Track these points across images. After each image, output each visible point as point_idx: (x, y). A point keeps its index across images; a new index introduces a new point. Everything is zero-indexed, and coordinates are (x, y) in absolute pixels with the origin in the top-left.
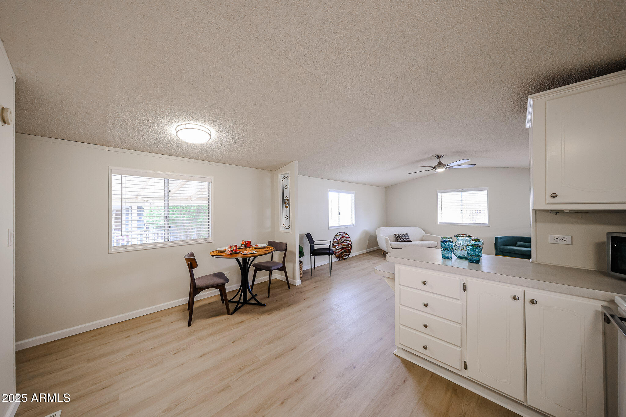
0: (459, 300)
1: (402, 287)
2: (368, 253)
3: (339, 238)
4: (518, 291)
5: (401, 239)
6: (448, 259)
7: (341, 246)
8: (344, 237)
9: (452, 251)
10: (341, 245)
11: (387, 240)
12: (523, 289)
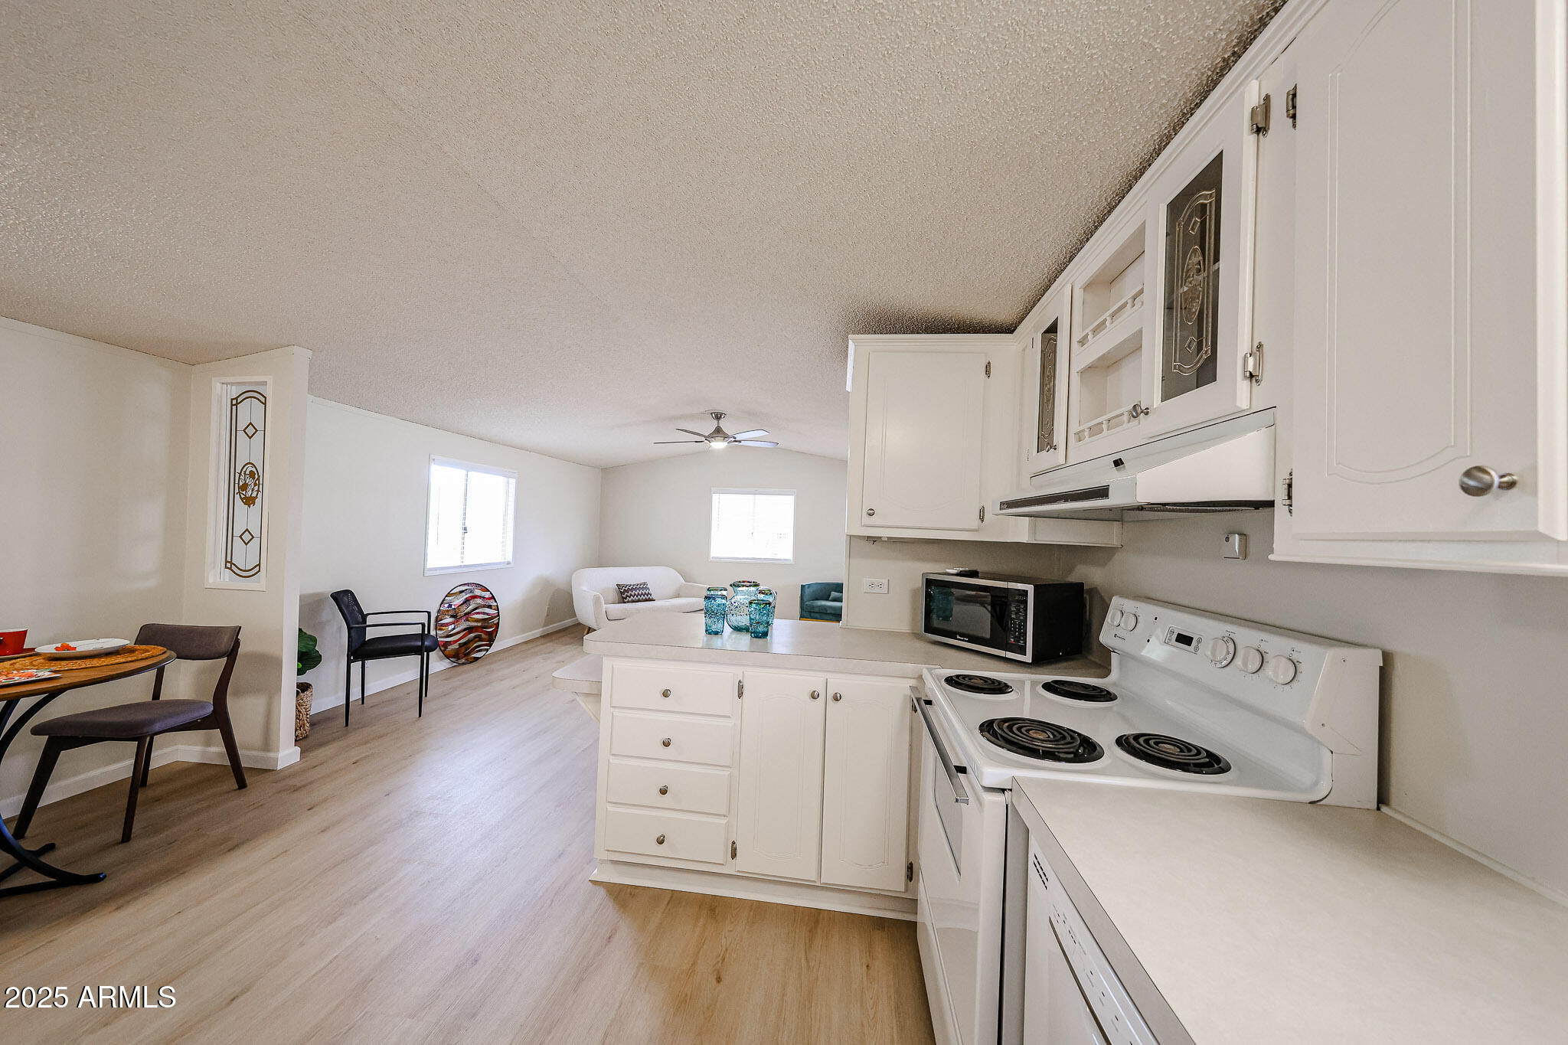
0: (729, 717)
1: (617, 712)
2: (547, 637)
3: (457, 601)
4: (816, 681)
5: (631, 595)
6: (717, 633)
7: (463, 625)
8: (475, 597)
9: (724, 616)
10: (467, 620)
11: (597, 600)
12: (824, 676)
